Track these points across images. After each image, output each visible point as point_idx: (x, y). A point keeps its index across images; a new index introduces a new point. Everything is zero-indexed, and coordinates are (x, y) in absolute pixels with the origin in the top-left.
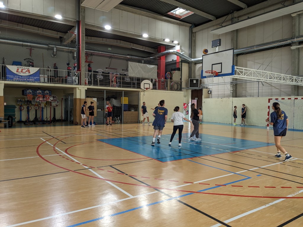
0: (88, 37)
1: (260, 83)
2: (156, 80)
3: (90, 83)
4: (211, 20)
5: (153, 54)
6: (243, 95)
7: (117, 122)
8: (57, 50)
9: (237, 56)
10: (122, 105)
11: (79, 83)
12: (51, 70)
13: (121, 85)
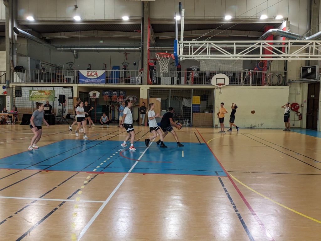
11: (142, 83)
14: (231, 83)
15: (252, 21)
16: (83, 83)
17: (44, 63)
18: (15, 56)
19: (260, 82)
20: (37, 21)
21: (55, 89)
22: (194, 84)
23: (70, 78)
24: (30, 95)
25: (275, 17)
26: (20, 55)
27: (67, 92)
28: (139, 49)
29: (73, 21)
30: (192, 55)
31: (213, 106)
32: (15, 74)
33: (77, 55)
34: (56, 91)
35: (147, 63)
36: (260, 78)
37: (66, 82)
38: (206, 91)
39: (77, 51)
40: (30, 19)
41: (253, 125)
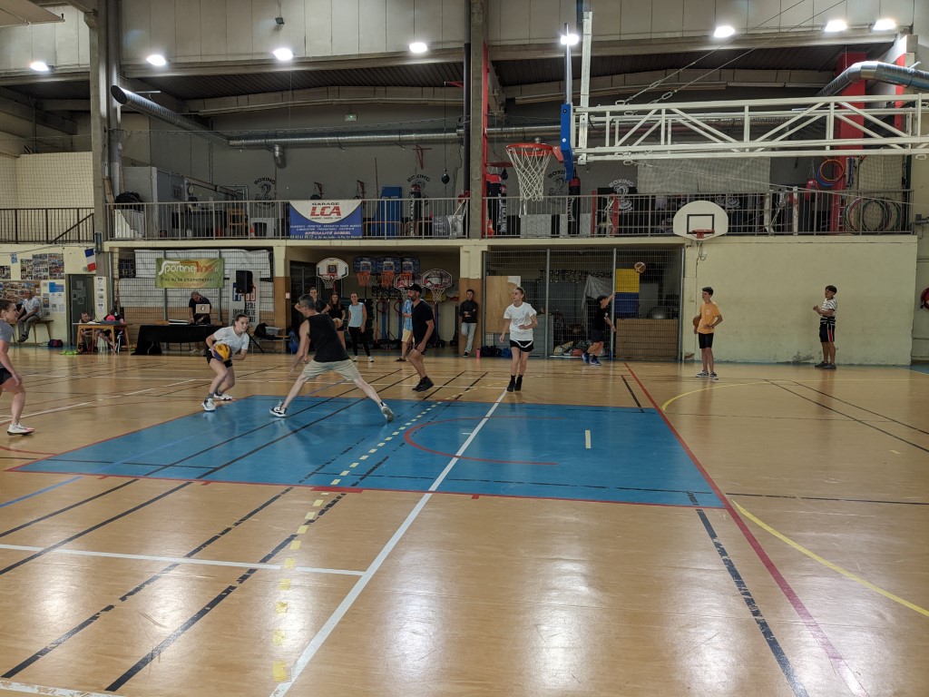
11: (466, 234)
14: (734, 229)
15: (799, 39)
16: (301, 235)
17: (195, 182)
18: (117, 165)
19: (824, 224)
20: (174, 65)
21: (224, 255)
22: (621, 233)
23: (265, 224)
24: (157, 274)
25: (871, 25)
26: (130, 162)
27: (257, 264)
28: (459, 135)
29: (270, 63)
30: (617, 148)
31: (678, 297)
32: (118, 214)
33: (283, 156)
34: (226, 261)
35: (480, 177)
36: (824, 213)
37: (253, 234)
38: (658, 253)
39: (284, 147)
40: (157, 61)
41: (803, 355)
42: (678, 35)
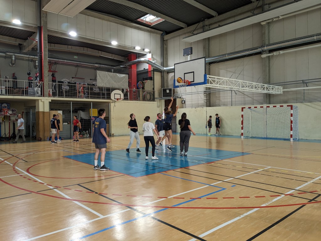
0: (52, 44)
1: (233, 92)
2: (127, 90)
3: (54, 94)
4: (182, 28)
5: (124, 63)
6: (217, 104)
7: (86, 136)
8: (16, 58)
9: (210, 65)
10: (91, 117)
12: (9, 80)
13: (90, 96)
15: (129, 49)
25: (143, 49)
42: (101, 40)
